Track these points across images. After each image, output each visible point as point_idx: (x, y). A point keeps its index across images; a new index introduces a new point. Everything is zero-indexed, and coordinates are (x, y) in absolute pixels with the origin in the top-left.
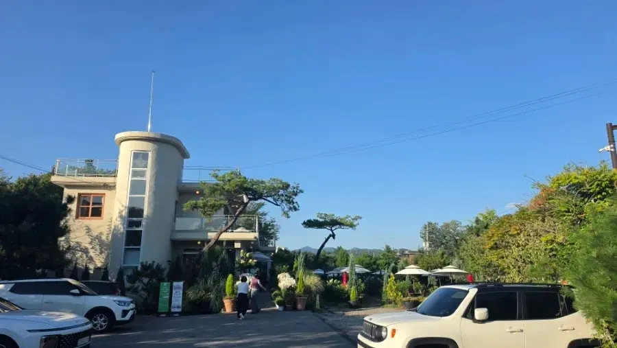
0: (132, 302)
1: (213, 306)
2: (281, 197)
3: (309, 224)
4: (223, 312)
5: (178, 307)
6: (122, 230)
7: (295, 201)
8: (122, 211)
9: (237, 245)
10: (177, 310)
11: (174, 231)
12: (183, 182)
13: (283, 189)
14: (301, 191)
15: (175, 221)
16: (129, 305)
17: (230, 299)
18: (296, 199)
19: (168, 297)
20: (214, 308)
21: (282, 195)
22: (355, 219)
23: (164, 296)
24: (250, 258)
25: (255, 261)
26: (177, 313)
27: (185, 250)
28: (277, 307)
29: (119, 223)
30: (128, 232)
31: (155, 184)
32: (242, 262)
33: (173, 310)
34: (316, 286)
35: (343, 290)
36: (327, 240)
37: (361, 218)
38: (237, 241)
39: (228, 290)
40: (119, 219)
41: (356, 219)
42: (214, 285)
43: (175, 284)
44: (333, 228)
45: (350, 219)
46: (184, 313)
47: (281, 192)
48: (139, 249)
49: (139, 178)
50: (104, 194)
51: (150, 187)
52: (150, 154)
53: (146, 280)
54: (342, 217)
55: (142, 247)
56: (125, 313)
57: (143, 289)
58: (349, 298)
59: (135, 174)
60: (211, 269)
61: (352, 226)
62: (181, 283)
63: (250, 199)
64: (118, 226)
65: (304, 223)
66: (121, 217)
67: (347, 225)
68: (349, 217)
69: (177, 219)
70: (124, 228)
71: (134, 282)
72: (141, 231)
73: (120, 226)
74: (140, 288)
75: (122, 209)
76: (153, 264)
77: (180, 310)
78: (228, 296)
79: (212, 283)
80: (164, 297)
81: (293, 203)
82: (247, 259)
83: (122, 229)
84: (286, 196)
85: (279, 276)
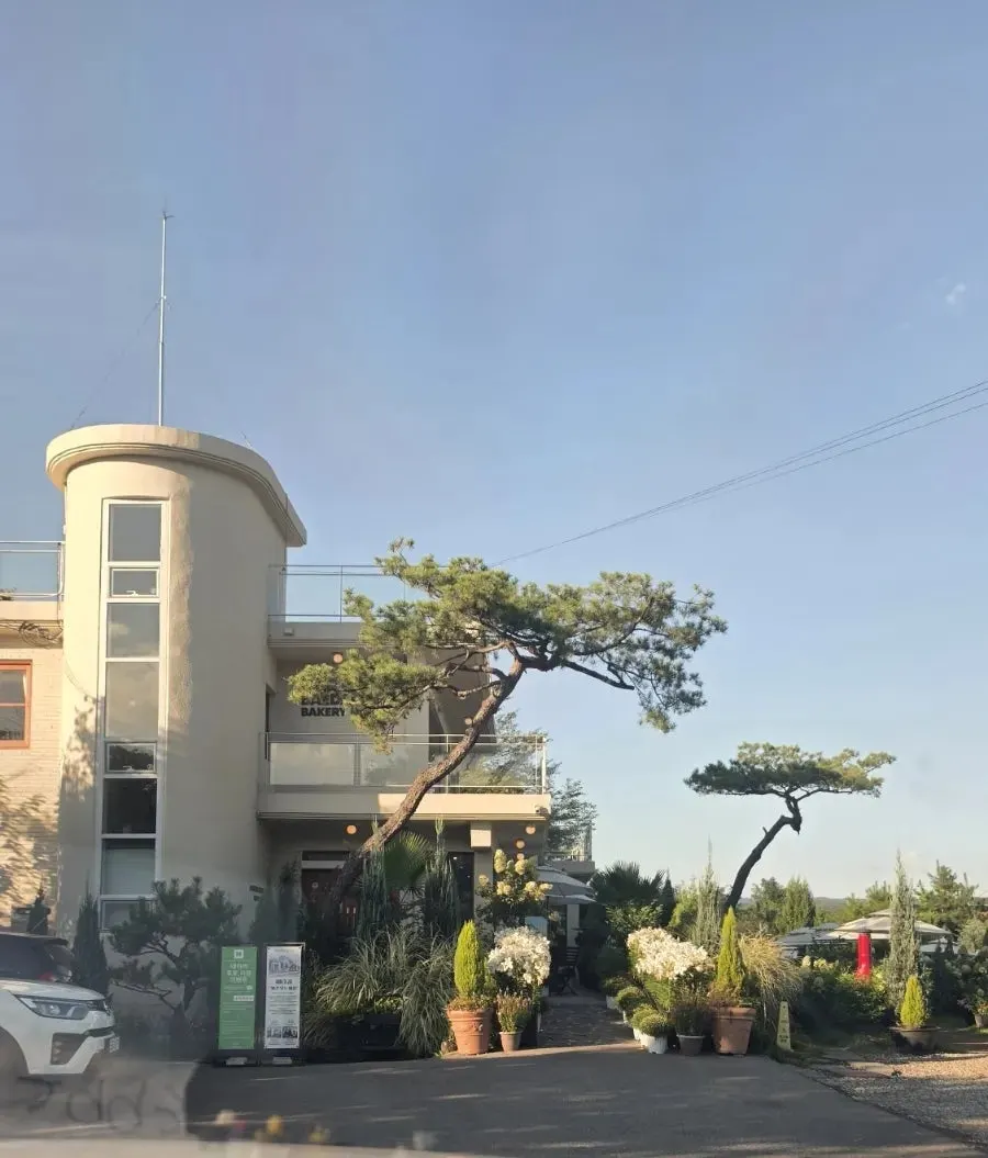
0: (97, 1005)
1: (408, 1034)
2: (640, 653)
3: (715, 779)
4: (445, 1054)
5: (288, 1034)
6: (90, 780)
7: (688, 669)
8: (84, 716)
9: (481, 838)
10: (282, 1044)
11: (264, 788)
12: (288, 619)
13: (646, 617)
14: (720, 627)
15: (267, 755)
16: (80, 1015)
17: (472, 1007)
18: (695, 662)
19: (252, 998)
20: (413, 1039)
21: (644, 645)
22: (873, 762)
23: (237, 995)
24: (529, 875)
25: (545, 886)
26: (282, 1053)
27: (307, 856)
28: (643, 1040)
29: (80, 755)
30: (110, 785)
31: (191, 621)
32: (503, 888)
33: (269, 1043)
34: (775, 974)
35: (866, 990)
36: (769, 837)
37: (890, 760)
38: (481, 824)
39: (463, 977)
40: (78, 744)
41: (876, 765)
42: (412, 963)
43: (273, 952)
44: (796, 794)
45: (853, 761)
46: (308, 1055)
47: (642, 632)
48: (151, 844)
49: (134, 598)
50: (28, 663)
51: (175, 630)
52: (167, 510)
53: (176, 944)
54: (827, 756)
55: (158, 836)
56: (66, 1044)
57: (166, 972)
58: (891, 1017)
59: (120, 582)
60: (396, 913)
61: (861, 785)
62: (295, 952)
63: (525, 663)
64: (76, 769)
65: (696, 778)
66: (83, 735)
67: (848, 784)
68: (852, 754)
69: (274, 746)
70: (94, 773)
71: (134, 949)
72: (152, 782)
73: (83, 767)
74: (156, 971)
75: (86, 706)
76: (198, 892)
77: (295, 1044)
78: (462, 998)
79: (403, 958)
80: (237, 998)
81: (682, 677)
82: (519, 881)
83: (89, 778)
84: (660, 648)
85: (631, 938)
